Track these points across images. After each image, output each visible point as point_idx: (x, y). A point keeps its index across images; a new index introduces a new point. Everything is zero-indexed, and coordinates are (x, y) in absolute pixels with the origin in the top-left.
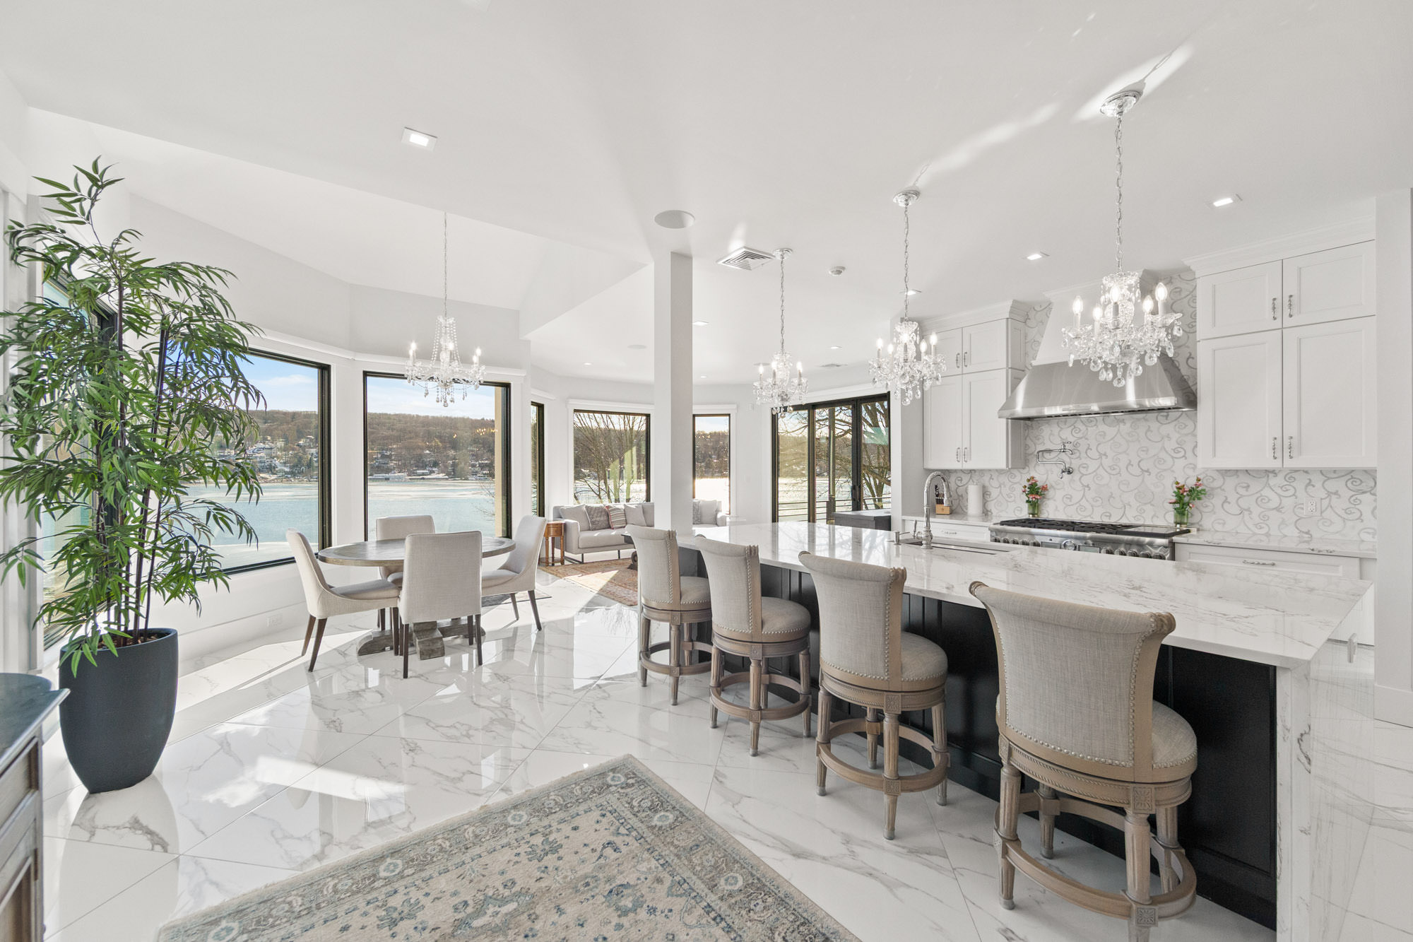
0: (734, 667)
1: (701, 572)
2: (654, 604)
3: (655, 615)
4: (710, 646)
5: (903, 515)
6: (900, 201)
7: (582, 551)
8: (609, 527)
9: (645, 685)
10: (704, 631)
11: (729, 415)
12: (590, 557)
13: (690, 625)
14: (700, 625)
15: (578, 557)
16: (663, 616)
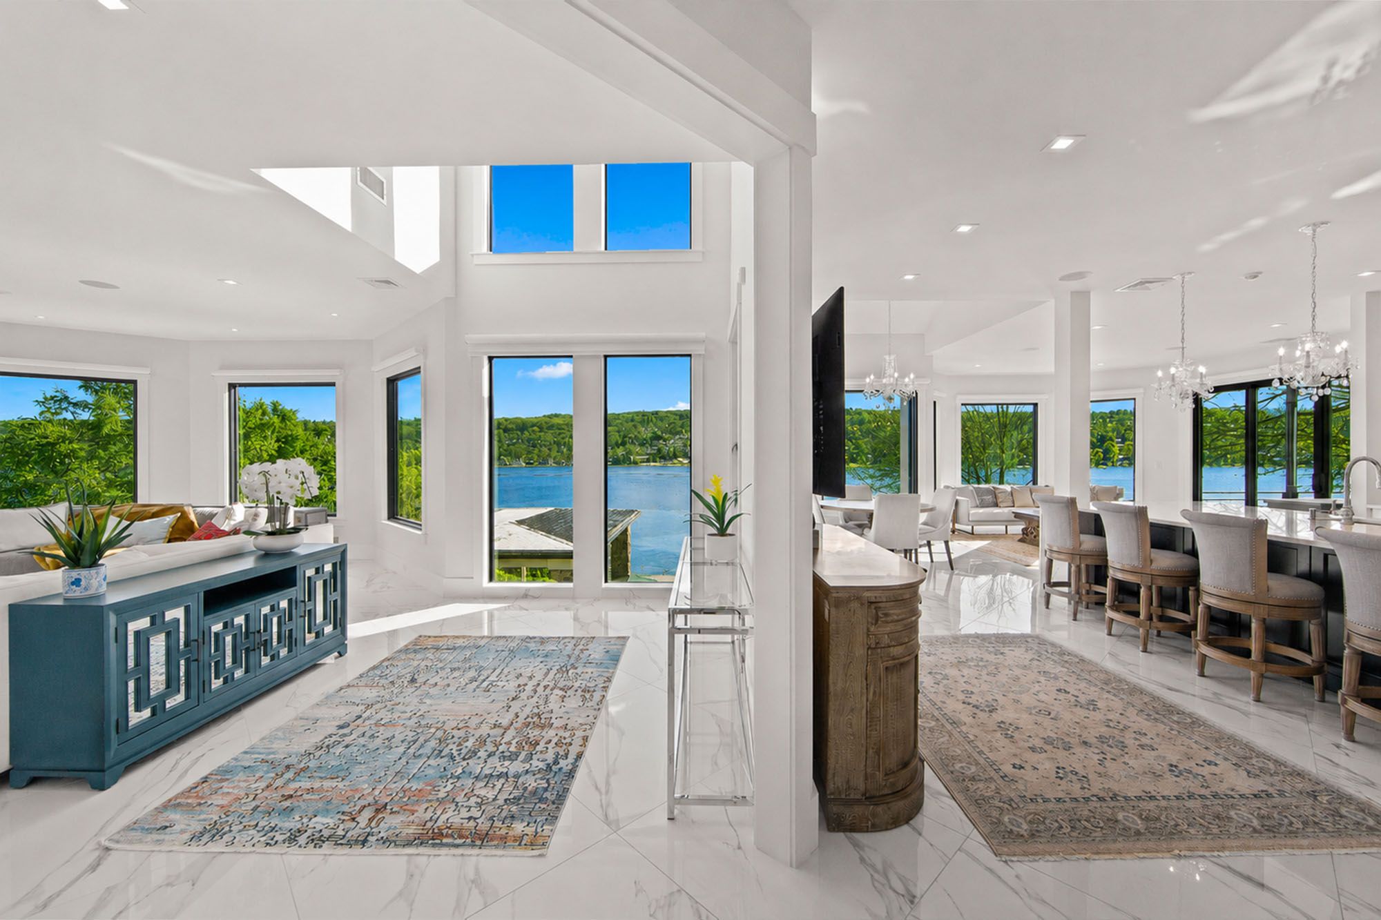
0: (1126, 592)
1: (1099, 531)
2: (1055, 549)
3: (1055, 555)
4: (1104, 588)
5: (1368, 503)
6: (1308, 231)
7: (973, 524)
8: (996, 505)
9: (1047, 608)
10: (1099, 572)
11: (1134, 399)
12: (979, 529)
13: (1087, 566)
14: (1098, 568)
15: (969, 528)
16: (1062, 557)
